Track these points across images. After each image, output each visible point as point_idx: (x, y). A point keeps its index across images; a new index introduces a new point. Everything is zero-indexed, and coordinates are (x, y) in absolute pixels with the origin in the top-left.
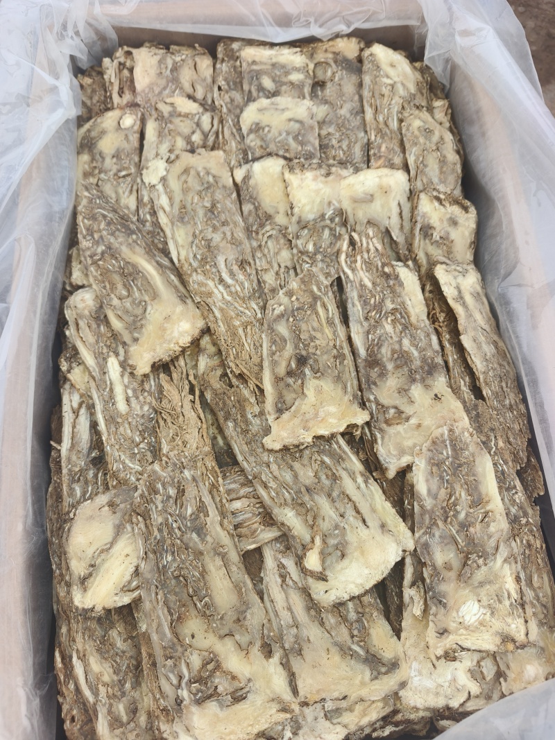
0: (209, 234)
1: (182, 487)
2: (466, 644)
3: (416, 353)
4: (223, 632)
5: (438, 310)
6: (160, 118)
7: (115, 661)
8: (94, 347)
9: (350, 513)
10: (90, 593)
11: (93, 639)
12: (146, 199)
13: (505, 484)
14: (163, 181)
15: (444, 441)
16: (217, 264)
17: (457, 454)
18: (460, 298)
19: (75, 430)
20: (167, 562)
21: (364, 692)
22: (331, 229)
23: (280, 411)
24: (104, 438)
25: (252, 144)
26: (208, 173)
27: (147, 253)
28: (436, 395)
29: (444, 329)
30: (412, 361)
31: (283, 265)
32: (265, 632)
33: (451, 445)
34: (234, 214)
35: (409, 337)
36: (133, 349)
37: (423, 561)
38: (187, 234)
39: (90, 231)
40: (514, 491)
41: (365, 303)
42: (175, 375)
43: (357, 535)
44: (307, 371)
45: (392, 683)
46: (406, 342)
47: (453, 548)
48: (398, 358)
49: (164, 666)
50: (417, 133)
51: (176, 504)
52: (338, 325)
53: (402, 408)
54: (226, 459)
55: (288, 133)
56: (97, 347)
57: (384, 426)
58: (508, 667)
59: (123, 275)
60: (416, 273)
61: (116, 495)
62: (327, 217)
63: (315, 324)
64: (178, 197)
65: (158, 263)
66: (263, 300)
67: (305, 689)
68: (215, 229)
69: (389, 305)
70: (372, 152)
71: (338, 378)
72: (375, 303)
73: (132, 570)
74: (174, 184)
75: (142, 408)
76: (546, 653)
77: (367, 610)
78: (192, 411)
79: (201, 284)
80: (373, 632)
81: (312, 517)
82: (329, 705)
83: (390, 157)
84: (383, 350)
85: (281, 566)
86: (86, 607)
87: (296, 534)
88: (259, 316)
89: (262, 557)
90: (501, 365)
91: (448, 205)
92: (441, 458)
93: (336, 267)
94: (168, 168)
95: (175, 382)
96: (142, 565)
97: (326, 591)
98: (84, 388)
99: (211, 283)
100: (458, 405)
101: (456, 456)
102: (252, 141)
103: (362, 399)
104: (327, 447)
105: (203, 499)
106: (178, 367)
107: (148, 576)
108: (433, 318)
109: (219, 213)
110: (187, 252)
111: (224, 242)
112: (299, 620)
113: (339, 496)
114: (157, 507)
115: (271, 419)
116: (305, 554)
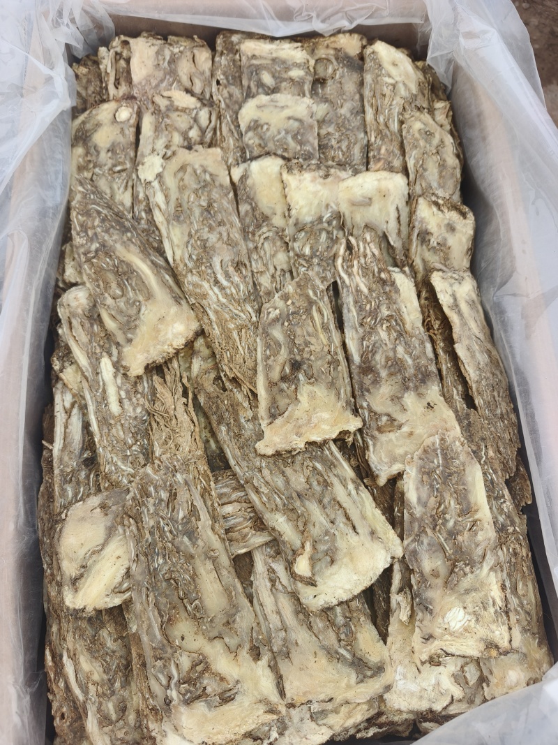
0: (205, 234)
1: (174, 491)
2: (450, 650)
3: (410, 361)
4: (212, 635)
5: (433, 317)
6: (157, 112)
7: (105, 660)
8: (88, 347)
9: (341, 520)
10: (81, 593)
11: (83, 638)
12: (141, 196)
13: (493, 493)
14: (159, 178)
15: (435, 450)
16: (213, 265)
17: (448, 463)
18: (455, 306)
19: (67, 430)
20: (158, 565)
21: (349, 695)
22: (328, 232)
23: (273, 417)
24: (96, 440)
25: (251, 142)
26: (205, 171)
27: (142, 252)
28: (429, 404)
29: (439, 336)
30: (406, 369)
31: (279, 268)
32: (254, 635)
33: (442, 454)
34: (231, 214)
35: (403, 344)
36: (127, 350)
37: (411, 568)
38: (182, 233)
39: (84, 228)
40: (502, 500)
41: (361, 309)
42: (168, 378)
43: (346, 541)
44: (301, 377)
45: (377, 687)
46: (400, 349)
47: (441, 555)
48: (392, 365)
49: (154, 667)
50: (417, 135)
51: (168, 508)
52: (333, 331)
53: (395, 416)
54: (218, 463)
55: (287, 132)
56: (90, 347)
57: (376, 433)
58: (491, 673)
59: (117, 274)
60: (413, 280)
61: (108, 497)
62: (324, 220)
63: (311, 329)
64: (174, 195)
65: (152, 262)
66: (258, 303)
67: (292, 691)
68: (211, 229)
69: (385, 312)
70: (371, 154)
71: (332, 385)
72: (370, 309)
73: (123, 572)
74: (171, 182)
75: (135, 410)
76: (528, 659)
77: (355, 615)
78: (185, 414)
79: (196, 285)
80: (360, 636)
81: (302, 523)
82: (315, 707)
83: (390, 159)
84: (378, 357)
85: (271, 571)
86: (77, 608)
87: (286, 539)
88: (254, 319)
89: (253, 561)
90: (493, 374)
91: (446, 210)
92: (432, 467)
93: (332, 271)
94: (164, 164)
95: (169, 384)
96: (134, 567)
97: (315, 596)
98: (76, 388)
99: (206, 285)
100: (449, 414)
101: (446, 466)
102: (251, 139)
103: (355, 406)
104: (319, 453)
105: (195, 503)
106: (171, 369)
107: (139, 578)
108: (427, 326)
109: (215, 212)
110: (183, 252)
111: (220, 242)
112: (288, 623)
113: (330, 502)
114: (148, 510)
115: (264, 424)
116: (295, 559)
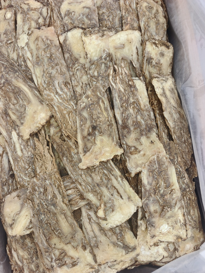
0: (50, 70)
1: (46, 188)
2: (162, 240)
3: (143, 122)
4: (66, 242)
5: (154, 100)
6: (23, 12)
7: (28, 251)
8: (6, 127)
9: (115, 194)
10: (14, 230)
11: (19, 244)
12: (21, 54)
13: (180, 176)
14: (27, 45)
15: (155, 162)
16: (55, 85)
17: (160, 167)
18: (164, 94)
19: (2, 164)
21: (123, 259)
22: (105, 64)
23: (85, 152)
24: (13, 168)
25: (67, 22)
26: (47, 39)
27: (24, 81)
28: (152, 141)
29: (157, 108)
30: (141, 126)
31: (84, 83)
32: (83, 241)
33: (158, 163)
34: (61, 59)
35: (140, 115)
36: (22, 128)
37: (145, 210)
38: (40, 71)
40: (184, 178)
41: (121, 99)
42: (40, 138)
43: (118, 202)
44: (97, 133)
45: (133, 255)
46: (139, 117)
47: (158, 204)
48: (135, 124)
49: (45, 255)
50: (145, 9)
51: (44, 195)
52: (110, 111)
53: (137, 147)
54: (63, 173)
55: (83, 15)
56: (7, 127)
57: (130, 155)
58: (179, 247)
59: (14, 93)
60: (144, 82)
61: (20, 192)
62: (103, 58)
63: (99, 111)
64: (35, 52)
65: (29, 85)
66: (76, 100)
67: (100, 259)
68: (53, 68)
69: (132, 100)
70: (123, 22)
71: (110, 135)
72: (125, 99)
73: (29, 221)
74: (33, 46)
75: (28, 153)
76: (195, 238)
77: (124, 229)
78: (48, 153)
79: (48, 95)
80: (126, 237)
81: (100, 196)
82: (110, 264)
83: (132, 23)
84: (129, 121)
85: (89, 215)
86: (13, 235)
87: (94, 203)
88: (75, 108)
89: (81, 211)
90: (181, 122)
91: (159, 46)
92: (153, 169)
93: (108, 82)
94: (29, 38)
95: (41, 141)
96: (33, 219)
97: (107, 224)
98: (4, 145)
99: (52, 94)
100: (160, 145)
101: (160, 168)
102: (67, 20)
103: (120, 143)
104: (106, 165)
105: (55, 192)
106: (41, 134)
107: (36, 223)
108: (152, 104)
109: (54, 59)
110: (41, 79)
111: (57, 74)
112: (97, 235)
113: (111, 187)
114: (36, 197)
115: (81, 156)
116: (97, 211)
